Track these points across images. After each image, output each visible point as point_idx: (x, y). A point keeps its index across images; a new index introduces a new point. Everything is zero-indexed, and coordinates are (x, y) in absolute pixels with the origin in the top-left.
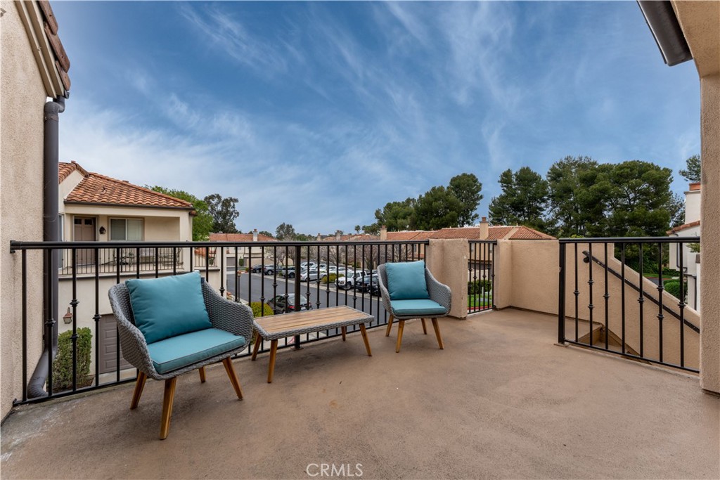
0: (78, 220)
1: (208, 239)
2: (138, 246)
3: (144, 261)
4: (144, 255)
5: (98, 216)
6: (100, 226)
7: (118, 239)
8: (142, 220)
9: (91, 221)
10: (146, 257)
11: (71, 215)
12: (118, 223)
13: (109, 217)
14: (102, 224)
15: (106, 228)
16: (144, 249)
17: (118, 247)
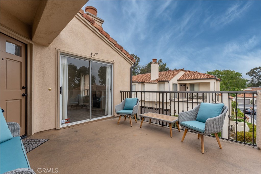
0: (181, 85)
1: (243, 90)
2: (198, 93)
3: (199, 98)
4: (199, 96)
5: (186, 83)
6: (187, 86)
7: (192, 90)
8: (199, 84)
9: (184, 85)
10: (200, 97)
11: (179, 84)
12: (192, 85)
13: (189, 83)
14: (188, 86)
15: (188, 87)
16: (199, 94)
17: (192, 93)
